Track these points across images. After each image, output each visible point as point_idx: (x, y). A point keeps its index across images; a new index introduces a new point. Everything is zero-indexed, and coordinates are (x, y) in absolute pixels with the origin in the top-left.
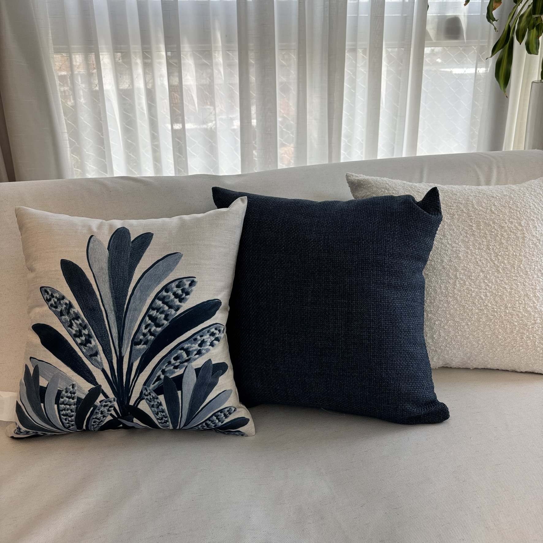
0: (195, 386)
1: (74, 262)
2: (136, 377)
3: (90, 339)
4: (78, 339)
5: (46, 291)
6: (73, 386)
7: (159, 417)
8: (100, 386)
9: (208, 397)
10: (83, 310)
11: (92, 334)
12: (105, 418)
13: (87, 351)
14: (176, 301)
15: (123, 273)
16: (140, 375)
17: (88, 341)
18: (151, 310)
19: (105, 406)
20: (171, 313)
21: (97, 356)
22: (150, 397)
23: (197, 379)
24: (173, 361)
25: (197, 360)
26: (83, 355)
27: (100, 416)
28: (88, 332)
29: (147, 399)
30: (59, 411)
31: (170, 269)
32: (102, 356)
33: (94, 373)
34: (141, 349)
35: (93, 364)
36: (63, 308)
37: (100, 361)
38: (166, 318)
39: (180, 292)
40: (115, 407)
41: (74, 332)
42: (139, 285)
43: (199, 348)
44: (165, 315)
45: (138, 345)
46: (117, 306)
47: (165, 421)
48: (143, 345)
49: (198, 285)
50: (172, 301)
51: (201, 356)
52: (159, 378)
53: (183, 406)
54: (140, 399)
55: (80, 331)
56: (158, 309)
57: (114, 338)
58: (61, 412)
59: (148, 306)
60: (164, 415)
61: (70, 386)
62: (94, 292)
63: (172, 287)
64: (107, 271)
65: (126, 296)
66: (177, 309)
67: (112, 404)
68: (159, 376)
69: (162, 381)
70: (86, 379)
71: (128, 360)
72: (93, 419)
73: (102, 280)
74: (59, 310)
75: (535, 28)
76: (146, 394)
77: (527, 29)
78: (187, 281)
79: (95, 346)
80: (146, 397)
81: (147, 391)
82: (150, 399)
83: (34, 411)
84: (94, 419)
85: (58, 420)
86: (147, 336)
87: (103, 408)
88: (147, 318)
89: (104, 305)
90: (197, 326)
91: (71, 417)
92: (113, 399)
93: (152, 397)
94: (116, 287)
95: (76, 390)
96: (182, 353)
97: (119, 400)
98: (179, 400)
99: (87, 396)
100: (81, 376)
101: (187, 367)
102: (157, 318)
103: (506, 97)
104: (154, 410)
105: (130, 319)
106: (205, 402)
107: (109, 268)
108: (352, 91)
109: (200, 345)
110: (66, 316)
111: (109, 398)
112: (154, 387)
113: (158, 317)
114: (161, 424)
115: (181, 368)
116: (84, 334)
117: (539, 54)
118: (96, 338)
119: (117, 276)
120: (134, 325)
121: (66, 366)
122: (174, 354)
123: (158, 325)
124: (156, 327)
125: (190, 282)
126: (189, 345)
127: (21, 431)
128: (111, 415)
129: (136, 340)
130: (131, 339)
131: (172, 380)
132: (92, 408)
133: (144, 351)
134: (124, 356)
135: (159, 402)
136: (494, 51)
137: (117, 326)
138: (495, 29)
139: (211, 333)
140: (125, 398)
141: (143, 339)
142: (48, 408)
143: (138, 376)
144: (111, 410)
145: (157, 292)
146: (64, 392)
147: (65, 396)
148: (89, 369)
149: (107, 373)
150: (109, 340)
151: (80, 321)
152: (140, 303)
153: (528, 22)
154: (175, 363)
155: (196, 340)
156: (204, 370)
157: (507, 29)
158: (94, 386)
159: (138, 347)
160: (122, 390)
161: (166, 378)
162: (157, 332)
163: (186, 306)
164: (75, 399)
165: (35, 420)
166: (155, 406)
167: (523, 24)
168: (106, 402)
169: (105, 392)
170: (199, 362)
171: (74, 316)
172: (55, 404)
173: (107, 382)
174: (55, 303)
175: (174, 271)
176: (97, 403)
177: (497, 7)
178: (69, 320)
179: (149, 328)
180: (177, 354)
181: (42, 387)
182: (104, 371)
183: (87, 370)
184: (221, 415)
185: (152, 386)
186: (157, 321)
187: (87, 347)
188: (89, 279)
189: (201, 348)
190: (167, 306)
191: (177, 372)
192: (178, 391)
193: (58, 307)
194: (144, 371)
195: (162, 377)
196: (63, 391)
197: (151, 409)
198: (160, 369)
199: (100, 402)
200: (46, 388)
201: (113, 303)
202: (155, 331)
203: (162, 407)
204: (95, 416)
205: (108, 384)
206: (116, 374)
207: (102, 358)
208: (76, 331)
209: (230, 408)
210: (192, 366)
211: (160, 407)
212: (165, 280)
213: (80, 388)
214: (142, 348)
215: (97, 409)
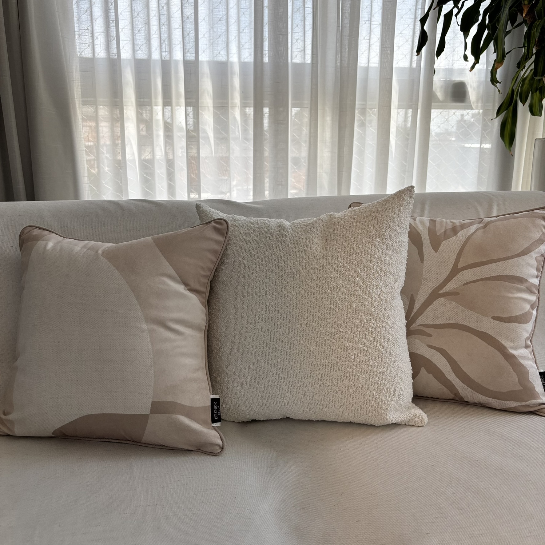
75: (538, 91)
77: (530, 92)
103: (511, 156)
108: (362, 148)
117: (542, 115)
136: (499, 113)
138: (499, 91)
153: (531, 85)
157: (511, 92)
167: (526, 87)
177: (499, 68)
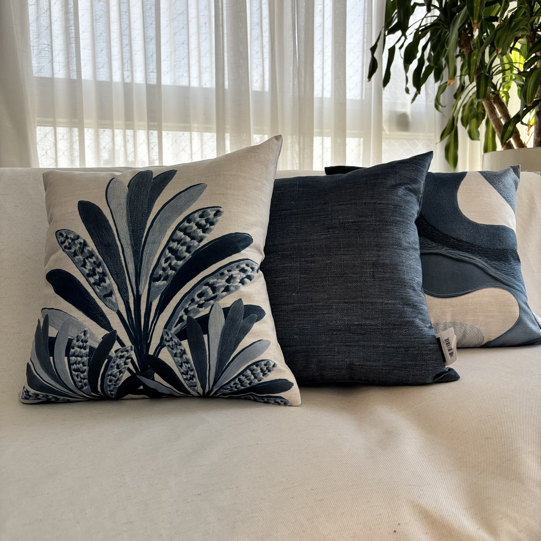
0: (223, 329)
1: (92, 202)
2: (156, 319)
3: (104, 277)
4: (92, 278)
5: (61, 235)
6: (85, 333)
7: (184, 370)
8: (115, 331)
9: (240, 345)
10: (98, 247)
11: (106, 272)
12: (121, 375)
13: (101, 291)
14: (200, 232)
15: (142, 206)
16: (160, 316)
17: (102, 280)
18: (171, 242)
19: (122, 357)
20: (193, 244)
21: (111, 296)
22: (172, 343)
23: (225, 320)
24: (197, 299)
25: (225, 298)
26: (96, 295)
27: (115, 372)
28: (103, 270)
29: (169, 346)
30: (70, 365)
31: (193, 199)
32: (117, 296)
33: (108, 317)
34: (160, 286)
35: (107, 306)
36: (77, 248)
37: (115, 302)
38: (188, 251)
39: (203, 222)
40: (132, 358)
41: (87, 271)
42: (158, 217)
43: (227, 284)
44: (187, 247)
45: (157, 281)
46: (134, 240)
47: (192, 377)
48: (163, 281)
49: (224, 215)
50: (195, 231)
51: (230, 294)
52: (181, 320)
53: (211, 354)
54: (161, 346)
55: (94, 270)
56: (179, 241)
57: (130, 275)
58: (72, 366)
59: (168, 238)
60: (189, 368)
61: (81, 333)
62: (110, 228)
63: (195, 217)
64: (125, 206)
65: (144, 229)
66: (200, 241)
67: (129, 354)
68: (181, 317)
69: (185, 323)
70: (99, 324)
71: (146, 298)
72: (109, 375)
73: (120, 215)
74: (72, 250)
75: (475, 118)
76: (168, 339)
78: (212, 211)
79: (110, 285)
80: (167, 344)
81: (168, 335)
82: (173, 345)
83: (42, 368)
84: (110, 377)
85: (69, 377)
86: (167, 271)
87: (119, 360)
88: (167, 251)
89: (121, 239)
90: (224, 259)
91: (83, 373)
92: (130, 348)
93: (174, 344)
94: (134, 221)
95: (88, 338)
96: (207, 289)
97: (137, 349)
98: (205, 347)
99: (101, 344)
100: (94, 321)
101: (213, 305)
102: (178, 250)
104: (177, 360)
105: (148, 253)
106: (237, 350)
107: (127, 203)
109: (228, 281)
110: (80, 256)
111: (125, 346)
112: (177, 330)
113: (180, 249)
114: (186, 381)
115: (206, 307)
116: (98, 272)
117: (479, 140)
118: (110, 276)
119: (135, 209)
120: (153, 259)
121: (77, 310)
122: (197, 291)
123: (179, 258)
124: (177, 260)
125: (215, 212)
126: (215, 280)
127: (30, 394)
128: (129, 369)
129: (154, 276)
130: (150, 275)
131: (196, 321)
132: (106, 360)
133: (164, 288)
134: (141, 295)
135: (183, 349)
136: (442, 137)
137: (134, 261)
139: (240, 269)
140: (144, 346)
141: (163, 274)
142: (58, 361)
143: (157, 317)
144: (129, 362)
145: (178, 223)
146: (74, 341)
147: (76, 346)
148: (103, 312)
149: (122, 316)
150: (125, 278)
151: (94, 259)
152: (159, 235)
154: (200, 301)
155: (222, 274)
156: (234, 311)
158: (108, 332)
159: (157, 283)
160: (140, 336)
161: (189, 318)
162: (178, 266)
163: (209, 237)
164: (87, 349)
165: (44, 379)
166: (178, 355)
168: (122, 352)
169: (121, 338)
170: (227, 301)
171: (88, 255)
172: (66, 356)
173: (123, 327)
174: (69, 244)
175: (197, 201)
176: (112, 353)
178: (82, 260)
179: (169, 262)
180: (201, 291)
181: (51, 338)
182: (119, 313)
183: (101, 313)
184: (257, 370)
185: (174, 330)
186: (178, 254)
187: (101, 286)
188: (106, 216)
189: (230, 284)
190: (189, 237)
191: (202, 311)
192: (204, 334)
193: (72, 248)
194: (165, 311)
195: (185, 317)
196: (73, 339)
197: (174, 359)
198: (183, 308)
199: (116, 352)
200: (56, 338)
201: (130, 237)
202: (176, 264)
203: (187, 356)
204: (111, 371)
205: (124, 328)
206: (133, 316)
207: (118, 299)
208: (90, 270)
209: (268, 362)
210: (219, 305)
211: (183, 356)
212: (187, 210)
213: (92, 335)
214: (161, 284)
215: (112, 361)
